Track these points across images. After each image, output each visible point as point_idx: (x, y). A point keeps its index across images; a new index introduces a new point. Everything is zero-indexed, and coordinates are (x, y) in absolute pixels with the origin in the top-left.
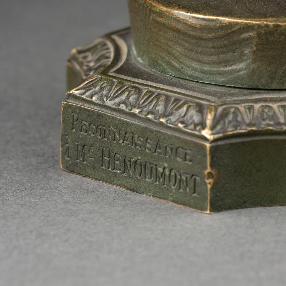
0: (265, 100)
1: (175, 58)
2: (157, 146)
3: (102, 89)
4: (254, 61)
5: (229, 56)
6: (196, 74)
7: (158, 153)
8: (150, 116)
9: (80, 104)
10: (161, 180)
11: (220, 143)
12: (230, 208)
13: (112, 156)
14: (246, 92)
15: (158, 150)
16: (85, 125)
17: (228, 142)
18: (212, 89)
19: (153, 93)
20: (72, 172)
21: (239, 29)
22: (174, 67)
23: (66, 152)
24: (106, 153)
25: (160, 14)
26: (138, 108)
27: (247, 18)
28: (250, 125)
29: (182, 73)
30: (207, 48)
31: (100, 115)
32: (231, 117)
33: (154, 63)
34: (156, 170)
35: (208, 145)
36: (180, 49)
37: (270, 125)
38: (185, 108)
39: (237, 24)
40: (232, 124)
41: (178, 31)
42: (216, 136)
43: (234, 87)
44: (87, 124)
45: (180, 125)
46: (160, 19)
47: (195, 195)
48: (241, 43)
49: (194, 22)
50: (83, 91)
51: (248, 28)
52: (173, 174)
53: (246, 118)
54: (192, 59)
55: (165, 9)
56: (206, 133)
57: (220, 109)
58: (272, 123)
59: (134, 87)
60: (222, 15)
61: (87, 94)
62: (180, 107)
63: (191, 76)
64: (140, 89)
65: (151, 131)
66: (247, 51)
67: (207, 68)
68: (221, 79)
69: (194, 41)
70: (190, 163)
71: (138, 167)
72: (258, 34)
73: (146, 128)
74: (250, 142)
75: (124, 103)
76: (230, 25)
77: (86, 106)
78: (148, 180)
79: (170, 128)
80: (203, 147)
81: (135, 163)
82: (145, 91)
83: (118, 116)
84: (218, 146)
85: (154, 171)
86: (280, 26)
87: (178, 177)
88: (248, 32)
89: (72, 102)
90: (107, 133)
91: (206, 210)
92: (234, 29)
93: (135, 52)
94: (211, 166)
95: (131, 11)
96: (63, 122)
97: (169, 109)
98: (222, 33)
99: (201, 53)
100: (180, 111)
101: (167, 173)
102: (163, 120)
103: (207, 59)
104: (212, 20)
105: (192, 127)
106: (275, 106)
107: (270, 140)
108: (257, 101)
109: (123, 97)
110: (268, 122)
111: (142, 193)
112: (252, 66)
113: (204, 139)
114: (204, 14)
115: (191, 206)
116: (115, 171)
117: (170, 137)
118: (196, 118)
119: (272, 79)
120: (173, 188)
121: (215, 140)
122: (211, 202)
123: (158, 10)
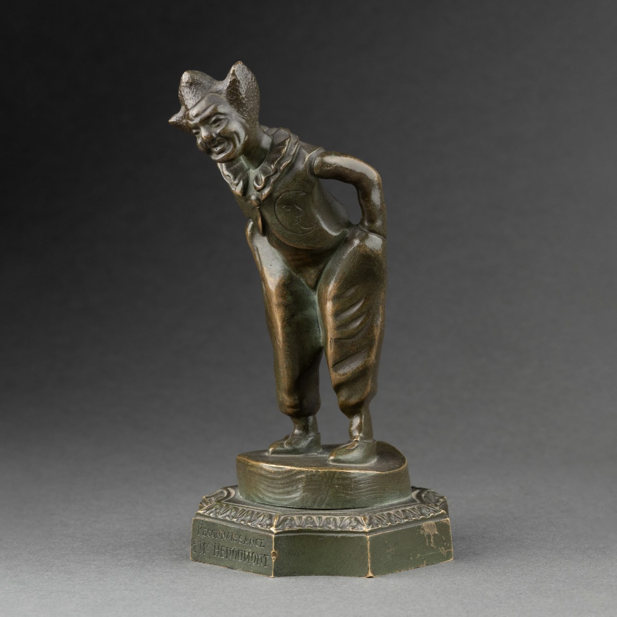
0: (309, 514)
1: (260, 491)
2: (246, 539)
3: (216, 509)
4: (304, 492)
5: (290, 489)
6: (271, 501)
7: (246, 543)
8: (242, 522)
9: (202, 519)
10: (247, 560)
11: (280, 535)
12: (286, 575)
13: (220, 549)
14: (299, 510)
15: (246, 542)
16: (205, 531)
17: (285, 535)
18: (279, 508)
19: (245, 510)
20: (197, 561)
21: (296, 473)
22: (259, 497)
23: (194, 549)
24: (217, 547)
25: (252, 466)
26: (236, 518)
27: (300, 467)
28: (299, 526)
29: (263, 500)
30: (278, 484)
31: (213, 524)
32: (288, 522)
33: (248, 497)
34: (245, 554)
35: (273, 536)
36: (263, 486)
37: (310, 527)
38: (262, 517)
39: (295, 470)
40: (288, 525)
41: (262, 475)
42: (278, 531)
43: (293, 508)
44: (206, 530)
45: (259, 526)
46: (252, 469)
47: (265, 567)
48: (297, 481)
49: (271, 469)
50: (205, 511)
51: (300, 472)
52: (254, 555)
53: (297, 522)
54: (269, 492)
55: (254, 463)
56: (273, 529)
57: (282, 517)
58: (311, 526)
59: (234, 508)
60: (287, 465)
61: (207, 512)
62: (259, 517)
63: (268, 502)
64: (238, 509)
65: (242, 531)
66: (300, 486)
67: (277, 497)
68: (285, 503)
69: (270, 481)
70: (263, 548)
71: (235, 553)
72: (306, 476)
73: (239, 529)
74: (298, 536)
75: (228, 516)
76: (291, 471)
77: (207, 519)
78: (240, 561)
79: (253, 528)
80: (271, 537)
81: (233, 551)
82: (241, 509)
83: (224, 524)
84: (280, 537)
85: (243, 555)
86: (319, 472)
87: (257, 557)
88: (300, 474)
89: (198, 518)
90: (218, 534)
91: (272, 575)
92: (293, 473)
93: (239, 494)
94: (275, 548)
95: (237, 469)
96: (193, 530)
97: (253, 518)
98: (286, 475)
99: (274, 488)
100: (259, 519)
101: (251, 555)
102: (249, 524)
103: (277, 491)
104: (281, 468)
105: (265, 527)
106: (314, 517)
107: (310, 536)
108: (304, 514)
109: (228, 513)
110: (309, 525)
111: (236, 569)
112: (303, 495)
113: (272, 532)
114: (277, 465)
115: (263, 574)
116: (222, 557)
117: (253, 533)
118: (268, 522)
119: (314, 502)
120: (254, 564)
121: (277, 533)
122: (274, 570)
123: (251, 464)
